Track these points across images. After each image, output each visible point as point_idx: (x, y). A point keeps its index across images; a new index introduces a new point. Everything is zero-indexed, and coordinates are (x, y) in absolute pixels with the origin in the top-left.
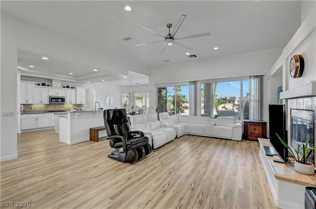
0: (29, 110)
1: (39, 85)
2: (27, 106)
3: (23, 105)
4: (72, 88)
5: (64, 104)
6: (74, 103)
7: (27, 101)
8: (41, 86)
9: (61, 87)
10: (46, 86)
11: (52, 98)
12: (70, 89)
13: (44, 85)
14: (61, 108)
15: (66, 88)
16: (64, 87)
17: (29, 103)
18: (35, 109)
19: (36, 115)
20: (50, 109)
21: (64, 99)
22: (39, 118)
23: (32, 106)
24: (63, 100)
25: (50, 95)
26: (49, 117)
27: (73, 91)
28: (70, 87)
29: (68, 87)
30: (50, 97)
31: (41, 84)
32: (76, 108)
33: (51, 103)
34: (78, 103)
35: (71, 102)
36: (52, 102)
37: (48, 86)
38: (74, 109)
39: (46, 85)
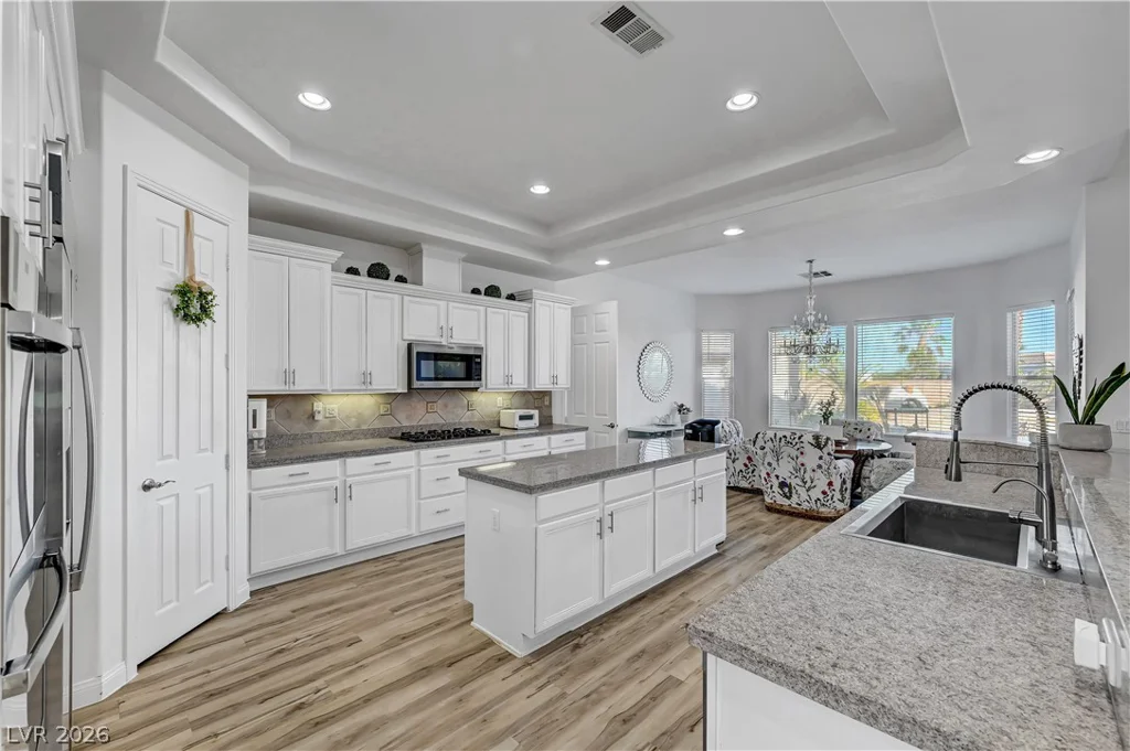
0: (298, 428)
1: (352, 271)
2: (288, 405)
3: (264, 402)
4: (511, 297)
5: (476, 389)
6: (520, 383)
7: (289, 376)
8: (364, 279)
9: (464, 292)
10: (391, 283)
11: (422, 356)
12: (503, 301)
13: (378, 271)
14: (460, 411)
15: (482, 297)
16: (476, 291)
17: (301, 386)
18: (332, 419)
19: (337, 462)
20: (408, 417)
21: (480, 363)
22: (359, 483)
23: (318, 406)
24: (471, 365)
25: (411, 336)
26: (408, 477)
27: (514, 315)
28: (504, 294)
29: (493, 291)
30: (410, 347)
31: (364, 269)
32: (532, 412)
33: (417, 384)
34: (542, 383)
35: (508, 379)
36: (419, 378)
37: (401, 279)
38: (522, 418)
39: (393, 276)
